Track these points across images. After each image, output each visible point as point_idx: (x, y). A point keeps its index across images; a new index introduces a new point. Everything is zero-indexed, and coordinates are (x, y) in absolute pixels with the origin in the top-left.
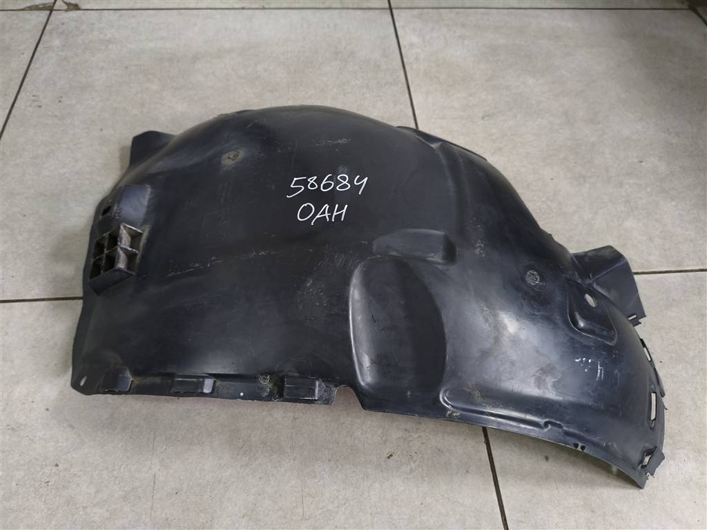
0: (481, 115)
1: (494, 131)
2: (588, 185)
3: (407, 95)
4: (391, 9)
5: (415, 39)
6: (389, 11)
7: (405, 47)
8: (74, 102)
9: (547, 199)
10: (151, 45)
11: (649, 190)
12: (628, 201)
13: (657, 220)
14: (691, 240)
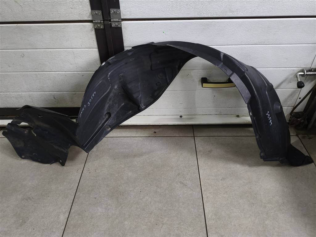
0: (221, 179)
1: (225, 185)
2: (254, 207)
3: (198, 170)
4: (194, 137)
5: (201, 149)
6: (193, 137)
7: (198, 151)
8: (100, 171)
9: (241, 212)
10: (122, 150)
11: (275, 209)
12: (267, 214)
13: (277, 221)
14: (288, 230)
